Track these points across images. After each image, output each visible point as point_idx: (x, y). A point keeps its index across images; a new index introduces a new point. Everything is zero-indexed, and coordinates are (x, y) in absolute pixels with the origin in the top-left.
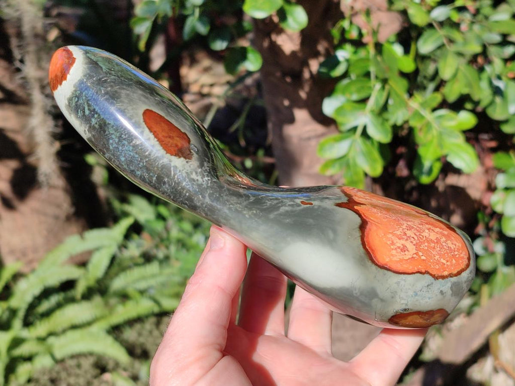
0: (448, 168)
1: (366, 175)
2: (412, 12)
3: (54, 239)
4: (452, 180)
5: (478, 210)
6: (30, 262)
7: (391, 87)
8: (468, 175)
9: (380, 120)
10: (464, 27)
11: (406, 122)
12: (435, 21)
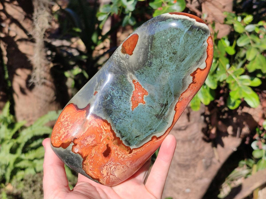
0: (244, 104)
1: (201, 103)
2: (235, 25)
3: (43, 112)
4: (246, 110)
5: (256, 127)
6: (30, 121)
7: (220, 62)
8: (254, 108)
9: (212, 77)
10: (261, 36)
11: (225, 80)
12: (247, 31)
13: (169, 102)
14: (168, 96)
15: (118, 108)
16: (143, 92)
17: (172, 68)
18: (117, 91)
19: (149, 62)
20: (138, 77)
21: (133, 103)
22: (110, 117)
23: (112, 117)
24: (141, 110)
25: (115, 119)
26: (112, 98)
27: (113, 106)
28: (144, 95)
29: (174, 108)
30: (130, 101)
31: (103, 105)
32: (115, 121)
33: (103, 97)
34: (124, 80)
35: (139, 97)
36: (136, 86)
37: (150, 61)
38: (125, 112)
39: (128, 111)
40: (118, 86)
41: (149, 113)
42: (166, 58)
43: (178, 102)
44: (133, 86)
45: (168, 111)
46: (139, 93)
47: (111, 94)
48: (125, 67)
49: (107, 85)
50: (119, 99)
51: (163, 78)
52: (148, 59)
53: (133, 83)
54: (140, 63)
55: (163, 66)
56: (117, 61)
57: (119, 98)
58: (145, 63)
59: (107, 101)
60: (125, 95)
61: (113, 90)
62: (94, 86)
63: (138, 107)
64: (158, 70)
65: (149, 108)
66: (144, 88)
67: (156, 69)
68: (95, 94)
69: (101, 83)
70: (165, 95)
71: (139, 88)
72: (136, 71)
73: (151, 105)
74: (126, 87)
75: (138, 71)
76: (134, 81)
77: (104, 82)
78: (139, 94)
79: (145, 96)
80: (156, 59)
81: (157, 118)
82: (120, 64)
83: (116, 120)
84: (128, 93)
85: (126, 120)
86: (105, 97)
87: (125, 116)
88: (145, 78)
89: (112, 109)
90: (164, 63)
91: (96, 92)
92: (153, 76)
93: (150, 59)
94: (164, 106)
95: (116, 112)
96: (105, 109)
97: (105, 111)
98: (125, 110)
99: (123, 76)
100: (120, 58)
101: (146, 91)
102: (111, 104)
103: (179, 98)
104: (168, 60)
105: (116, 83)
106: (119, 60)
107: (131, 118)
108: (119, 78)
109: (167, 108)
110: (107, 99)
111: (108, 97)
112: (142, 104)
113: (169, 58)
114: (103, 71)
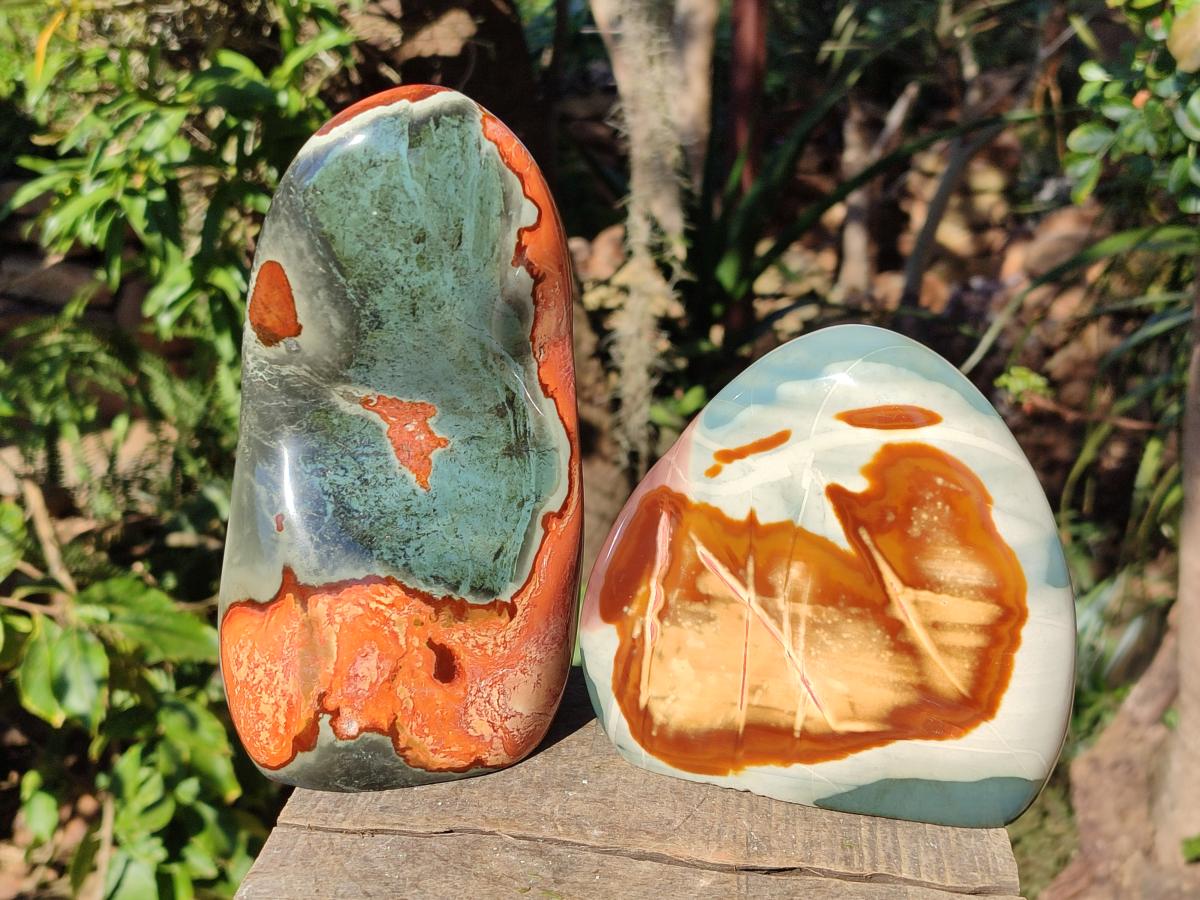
13: (512, 388)
14: (497, 370)
15: (377, 514)
16: (416, 414)
17: (445, 284)
18: (339, 468)
19: (366, 315)
20: (367, 383)
21: (411, 467)
22: (375, 557)
23: (382, 554)
24: (451, 471)
25: (396, 553)
26: (339, 501)
27: (362, 520)
28: (426, 419)
29: (540, 393)
30: (400, 468)
31: (330, 541)
32: (400, 558)
33: (311, 518)
34: (336, 421)
35: (417, 438)
36: (385, 412)
37: (368, 313)
38: (409, 513)
39: (414, 503)
40: (329, 452)
41: (482, 462)
42: (406, 269)
43: (539, 367)
44: (375, 417)
45: (530, 413)
46: (408, 426)
47: (326, 489)
48: (306, 381)
50: (361, 487)
51: (444, 331)
52: (358, 309)
53: (368, 409)
54: (344, 336)
55: (416, 300)
56: (270, 381)
57: (362, 484)
58: (358, 328)
59: (330, 520)
60: (369, 463)
61: (324, 475)
62: (259, 503)
63: (437, 467)
64: (411, 318)
65: (467, 446)
66: (412, 400)
67: (403, 320)
68: (280, 528)
69: (272, 482)
70: (486, 376)
71: (396, 411)
72: (349, 368)
73: (468, 434)
74: (357, 438)
75: (354, 364)
76: (366, 403)
78: (410, 428)
79: (430, 421)
80: (380, 292)
81: (514, 457)
82: (287, 384)
83: (400, 551)
84: (374, 449)
85: (429, 531)
86: (318, 513)
87: (418, 523)
88: (390, 369)
89: (364, 531)
90: (413, 287)
91: (277, 517)
92: (410, 349)
93: (363, 306)
94: (508, 409)
95: (382, 529)
96: (343, 544)
97: (347, 554)
98: (405, 503)
99: (320, 410)
100: (274, 366)
101: (422, 404)
102: (348, 519)
103: (532, 354)
104: (417, 270)
105: (316, 446)
106: (274, 373)
107: (439, 515)
108: (316, 427)
109: (521, 408)
110: (325, 514)
111: (325, 506)
112: (439, 450)
113: (415, 264)
114: (252, 441)
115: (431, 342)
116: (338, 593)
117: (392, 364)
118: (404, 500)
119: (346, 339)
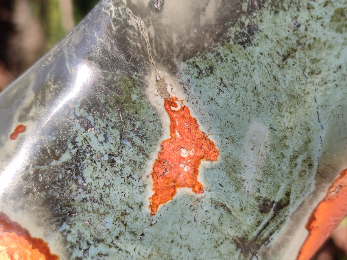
13: (292, 197)
14: (296, 172)
15: (97, 196)
16: (199, 146)
17: (338, 56)
18: (103, 134)
19: (243, 24)
20: (186, 87)
21: (156, 183)
22: (61, 229)
23: (69, 232)
24: (183, 215)
25: (81, 241)
26: (78, 158)
27: (80, 190)
28: (203, 157)
29: (305, 220)
30: (148, 177)
31: (40, 182)
32: (80, 249)
33: (44, 151)
34: (134, 97)
35: (181, 166)
36: (177, 123)
37: (247, 23)
38: (122, 218)
39: (133, 214)
40: (108, 115)
41: (214, 228)
42: (318, 11)
43: (324, 200)
44: (166, 120)
45: (284, 228)
46: (183, 150)
47: (77, 139)
48: (141, 43)
49: (66, 106)
50: (104, 163)
51: (293, 97)
52: (242, 12)
53: (167, 110)
54: (208, 28)
55: (299, 47)
56: (114, 20)
57: (108, 162)
58: (225, 29)
59: (56, 166)
60: (129, 151)
61: (86, 129)
62: (19, 103)
63: (175, 202)
64: (278, 60)
65: (213, 208)
66: (207, 133)
67: (270, 55)
68: (13, 136)
69: (44, 97)
70: (284, 168)
71: (186, 131)
72: (184, 61)
73: (223, 199)
74: (138, 124)
75: (191, 60)
76: (170, 103)
77: (57, 94)
78: (184, 153)
79: (204, 163)
80: (276, 12)
81: (239, 250)
82: (126, 33)
83: (85, 244)
84: (142, 144)
85: (123, 248)
86: (53, 152)
87: (121, 233)
88: (216, 91)
89: (73, 200)
90: (308, 33)
91: (20, 126)
92: (250, 87)
93: (249, 12)
94: (272, 210)
95: (89, 212)
96: (46, 195)
97: (42, 205)
98: (125, 207)
99: (131, 78)
100: (129, 10)
101: (212, 144)
102: (71, 178)
103: (331, 184)
104: (327, 20)
105: (103, 101)
106: (124, 16)
107: (144, 242)
108: (116, 87)
109: (282, 219)
110: (58, 158)
111: (64, 152)
112: (189, 191)
113: (331, 13)
114: (59, 55)
115: (272, 98)
116: (4, 231)
117: (222, 88)
118: (128, 204)
119: (206, 31)
